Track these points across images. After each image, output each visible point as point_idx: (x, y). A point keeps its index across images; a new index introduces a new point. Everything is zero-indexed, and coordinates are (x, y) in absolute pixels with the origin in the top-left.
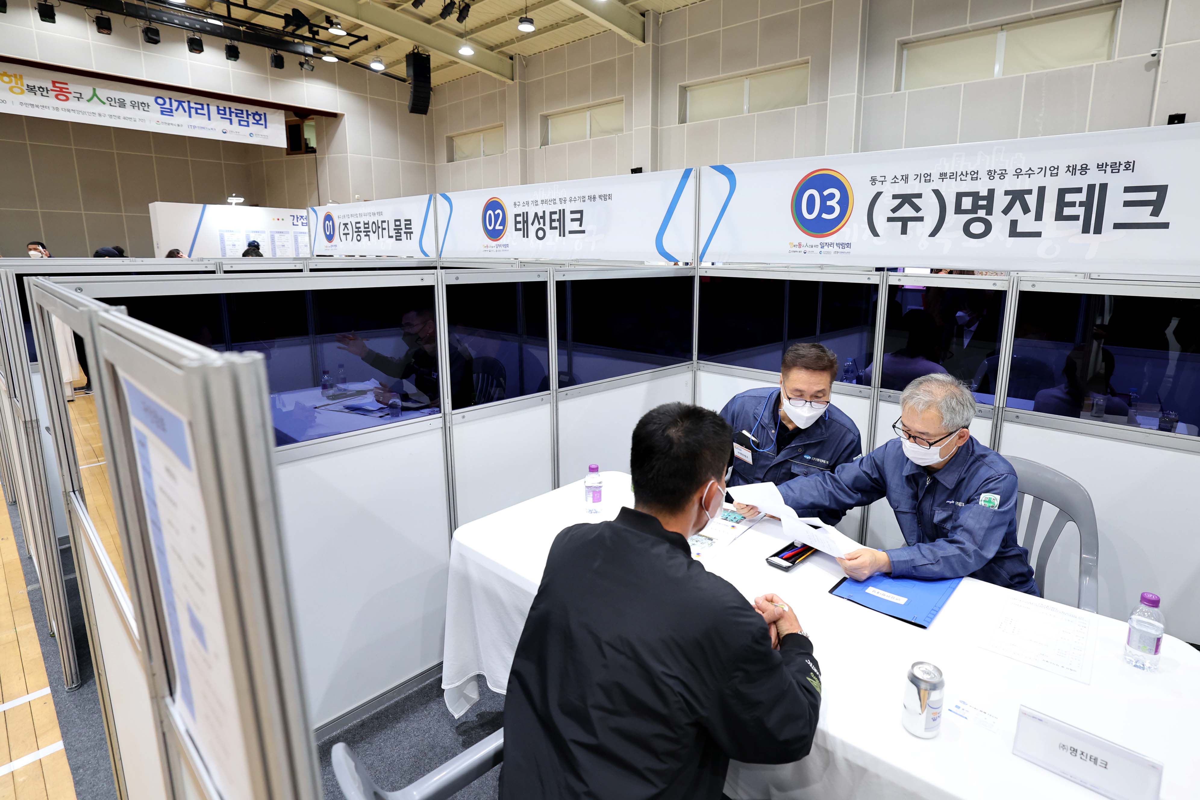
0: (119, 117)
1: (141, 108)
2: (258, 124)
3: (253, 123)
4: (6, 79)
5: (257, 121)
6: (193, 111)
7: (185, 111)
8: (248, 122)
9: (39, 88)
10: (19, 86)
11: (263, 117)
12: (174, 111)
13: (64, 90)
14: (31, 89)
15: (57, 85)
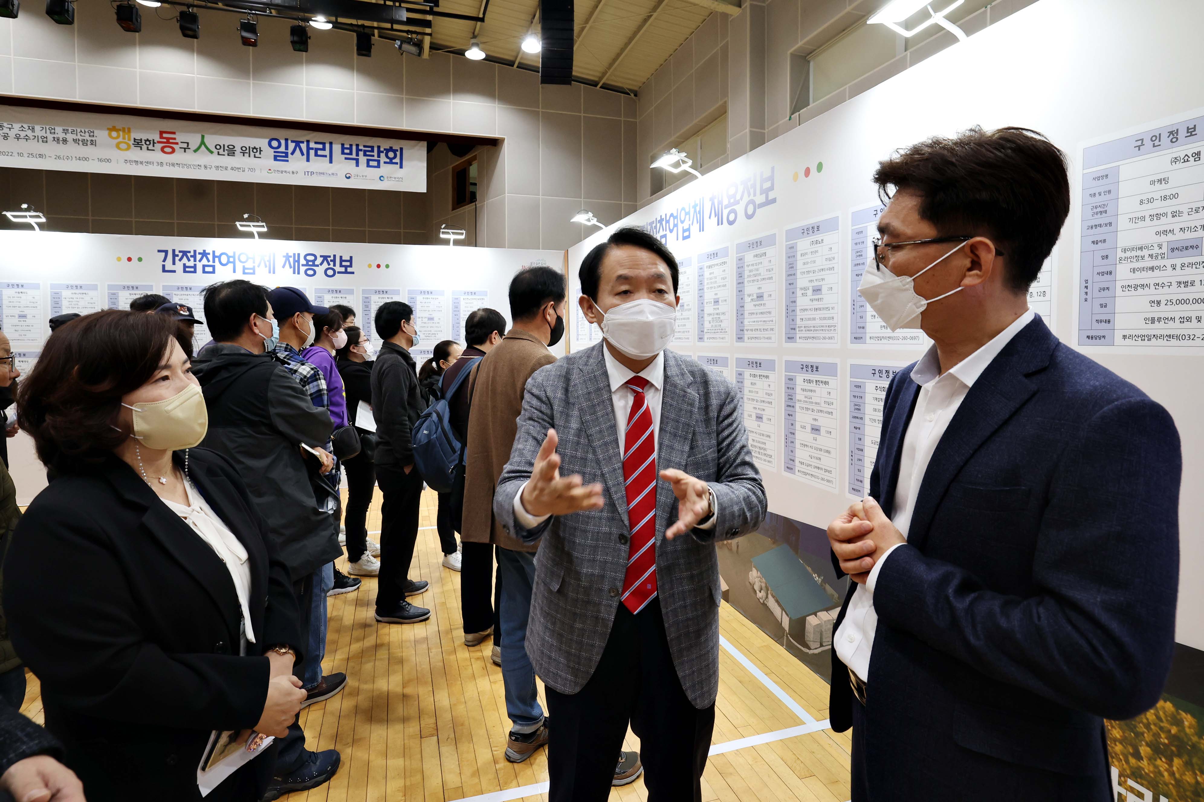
0: (226, 168)
1: (252, 154)
2: (391, 162)
3: (385, 163)
4: (114, 134)
5: (391, 159)
6: (312, 152)
7: (303, 154)
8: (379, 162)
9: (146, 141)
10: (126, 141)
11: (398, 153)
12: (290, 155)
13: (171, 141)
14: (138, 143)
15: (165, 135)
